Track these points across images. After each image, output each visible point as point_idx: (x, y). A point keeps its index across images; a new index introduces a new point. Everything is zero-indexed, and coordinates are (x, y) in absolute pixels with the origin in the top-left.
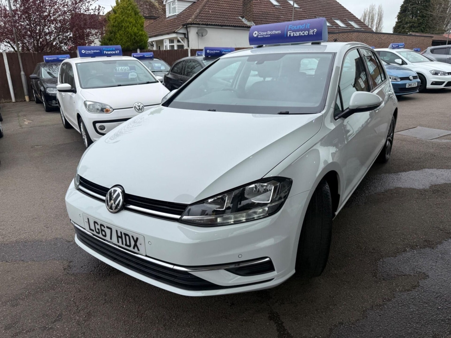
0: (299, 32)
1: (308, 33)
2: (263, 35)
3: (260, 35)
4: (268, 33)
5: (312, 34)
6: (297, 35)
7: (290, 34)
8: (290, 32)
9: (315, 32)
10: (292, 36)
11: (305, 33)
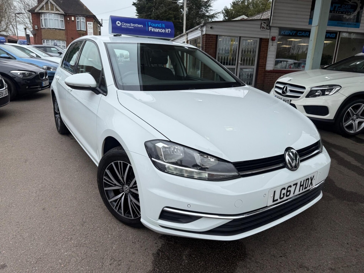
0: (158, 29)
1: (164, 31)
2: (127, 26)
3: (124, 26)
4: (131, 25)
5: (168, 32)
6: (156, 31)
7: (151, 29)
8: (151, 28)
9: (169, 31)
10: (153, 31)
11: (163, 31)
